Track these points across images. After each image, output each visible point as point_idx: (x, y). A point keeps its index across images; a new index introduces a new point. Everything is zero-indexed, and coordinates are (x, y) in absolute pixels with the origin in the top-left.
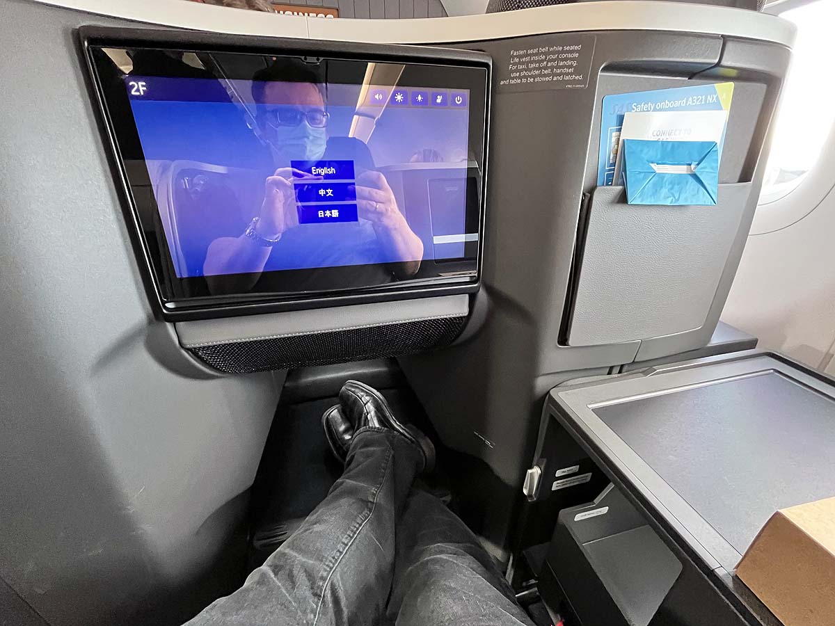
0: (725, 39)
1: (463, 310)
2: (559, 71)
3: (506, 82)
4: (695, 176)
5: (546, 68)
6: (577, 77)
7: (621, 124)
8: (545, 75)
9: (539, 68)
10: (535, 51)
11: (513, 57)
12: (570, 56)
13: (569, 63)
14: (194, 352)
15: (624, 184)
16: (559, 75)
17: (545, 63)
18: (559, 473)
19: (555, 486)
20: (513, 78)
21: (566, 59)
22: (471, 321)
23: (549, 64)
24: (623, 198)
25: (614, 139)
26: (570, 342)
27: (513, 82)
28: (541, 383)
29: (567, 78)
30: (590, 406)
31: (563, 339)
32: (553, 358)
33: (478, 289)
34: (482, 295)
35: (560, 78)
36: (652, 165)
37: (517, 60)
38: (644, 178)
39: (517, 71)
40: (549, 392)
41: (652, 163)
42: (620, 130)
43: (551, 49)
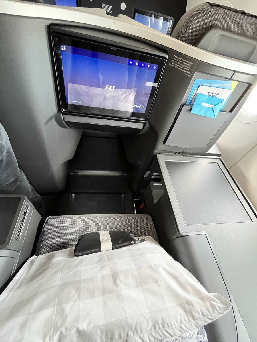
0: (235, 71)
1: (141, 127)
2: (185, 68)
3: (171, 65)
4: (212, 108)
5: (182, 66)
6: (189, 73)
7: (198, 88)
8: (181, 68)
9: (180, 65)
10: (181, 59)
11: (175, 58)
12: (189, 65)
13: (188, 67)
14: (66, 122)
15: (192, 106)
16: (185, 70)
17: (182, 64)
18: (154, 174)
19: (152, 177)
20: (173, 64)
21: (188, 66)
22: (142, 131)
23: (183, 65)
24: (190, 110)
25: (195, 92)
26: (166, 144)
27: (172, 65)
28: (156, 151)
29: (186, 72)
30: (164, 160)
31: (165, 142)
32: (160, 146)
33: (146, 123)
34: (147, 125)
35: (184, 71)
36: (202, 103)
37: (175, 59)
38: (199, 106)
39: (174, 62)
40: (157, 154)
41: (203, 102)
42: (197, 90)
43: (185, 61)
